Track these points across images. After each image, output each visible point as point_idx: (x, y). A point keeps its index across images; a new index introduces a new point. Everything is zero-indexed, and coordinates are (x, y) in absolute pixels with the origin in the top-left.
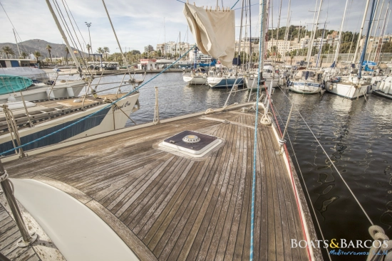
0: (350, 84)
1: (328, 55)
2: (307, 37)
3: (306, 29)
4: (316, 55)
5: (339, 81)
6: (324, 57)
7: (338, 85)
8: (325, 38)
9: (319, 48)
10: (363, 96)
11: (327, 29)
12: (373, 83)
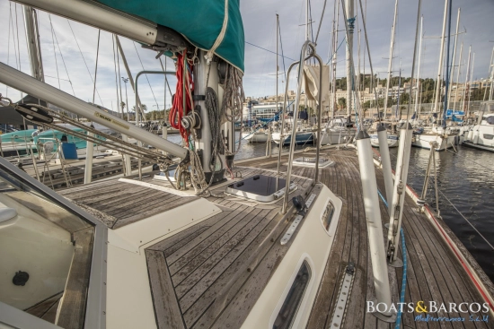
0: (434, 134)
2: (379, 86)
4: (393, 106)
5: (422, 132)
6: (403, 108)
7: (422, 137)
8: (402, 86)
9: (396, 97)
10: (451, 148)
11: (402, 76)
12: (461, 133)
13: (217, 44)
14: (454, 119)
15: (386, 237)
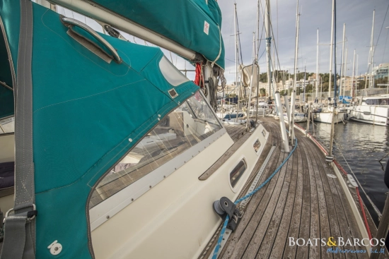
0: (329, 112)
1: (312, 94)
2: (290, 80)
3: (289, 72)
4: (301, 94)
5: (320, 111)
6: (308, 95)
7: (321, 114)
8: (307, 79)
9: (303, 87)
10: (341, 122)
11: (307, 72)
12: (348, 112)
13: (216, 59)
14: (344, 102)
15: (288, 134)
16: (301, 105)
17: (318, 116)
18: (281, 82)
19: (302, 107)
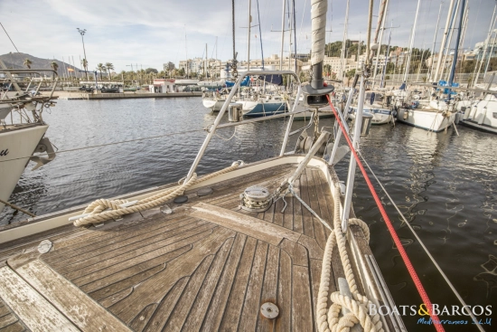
1: (394, 76)
3: (359, 43)
5: (417, 107)
6: (388, 78)
7: (416, 112)
16: (388, 94)
17: (410, 114)
18: (353, 56)
19: (389, 98)
